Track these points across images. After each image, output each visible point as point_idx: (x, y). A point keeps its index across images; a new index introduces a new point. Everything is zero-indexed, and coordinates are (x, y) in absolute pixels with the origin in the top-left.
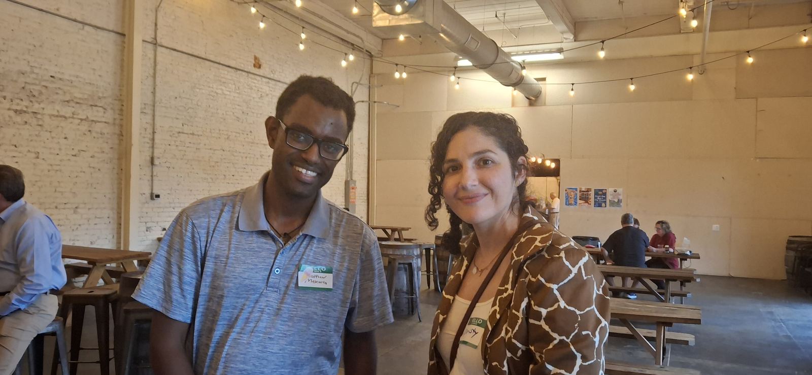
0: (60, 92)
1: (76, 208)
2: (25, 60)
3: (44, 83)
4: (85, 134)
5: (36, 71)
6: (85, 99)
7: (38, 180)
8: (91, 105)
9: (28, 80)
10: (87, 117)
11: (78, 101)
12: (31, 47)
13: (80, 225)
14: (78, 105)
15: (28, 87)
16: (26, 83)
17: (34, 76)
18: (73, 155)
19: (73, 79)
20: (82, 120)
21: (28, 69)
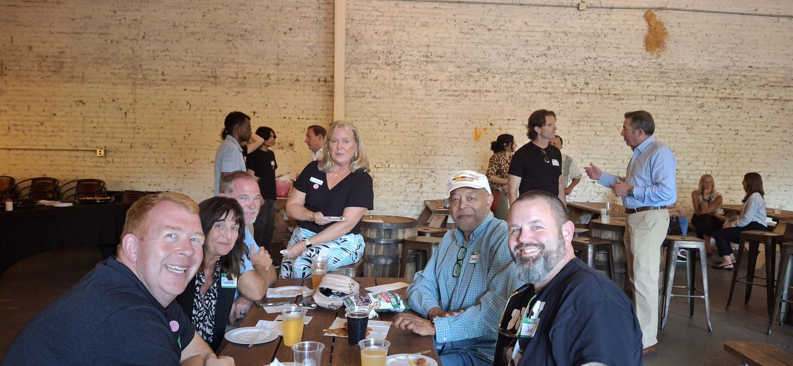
0: (756, 78)
1: (769, 176)
2: (729, 57)
3: (743, 73)
4: (778, 112)
5: (737, 64)
6: (779, 82)
7: (736, 152)
8: (784, 87)
9: (731, 72)
10: (781, 98)
11: (773, 84)
12: (734, 46)
13: (771, 191)
14: (772, 88)
15: (731, 78)
16: (729, 75)
17: (736, 68)
18: (767, 131)
19: (768, 66)
20: (775, 100)
21: (731, 64)
